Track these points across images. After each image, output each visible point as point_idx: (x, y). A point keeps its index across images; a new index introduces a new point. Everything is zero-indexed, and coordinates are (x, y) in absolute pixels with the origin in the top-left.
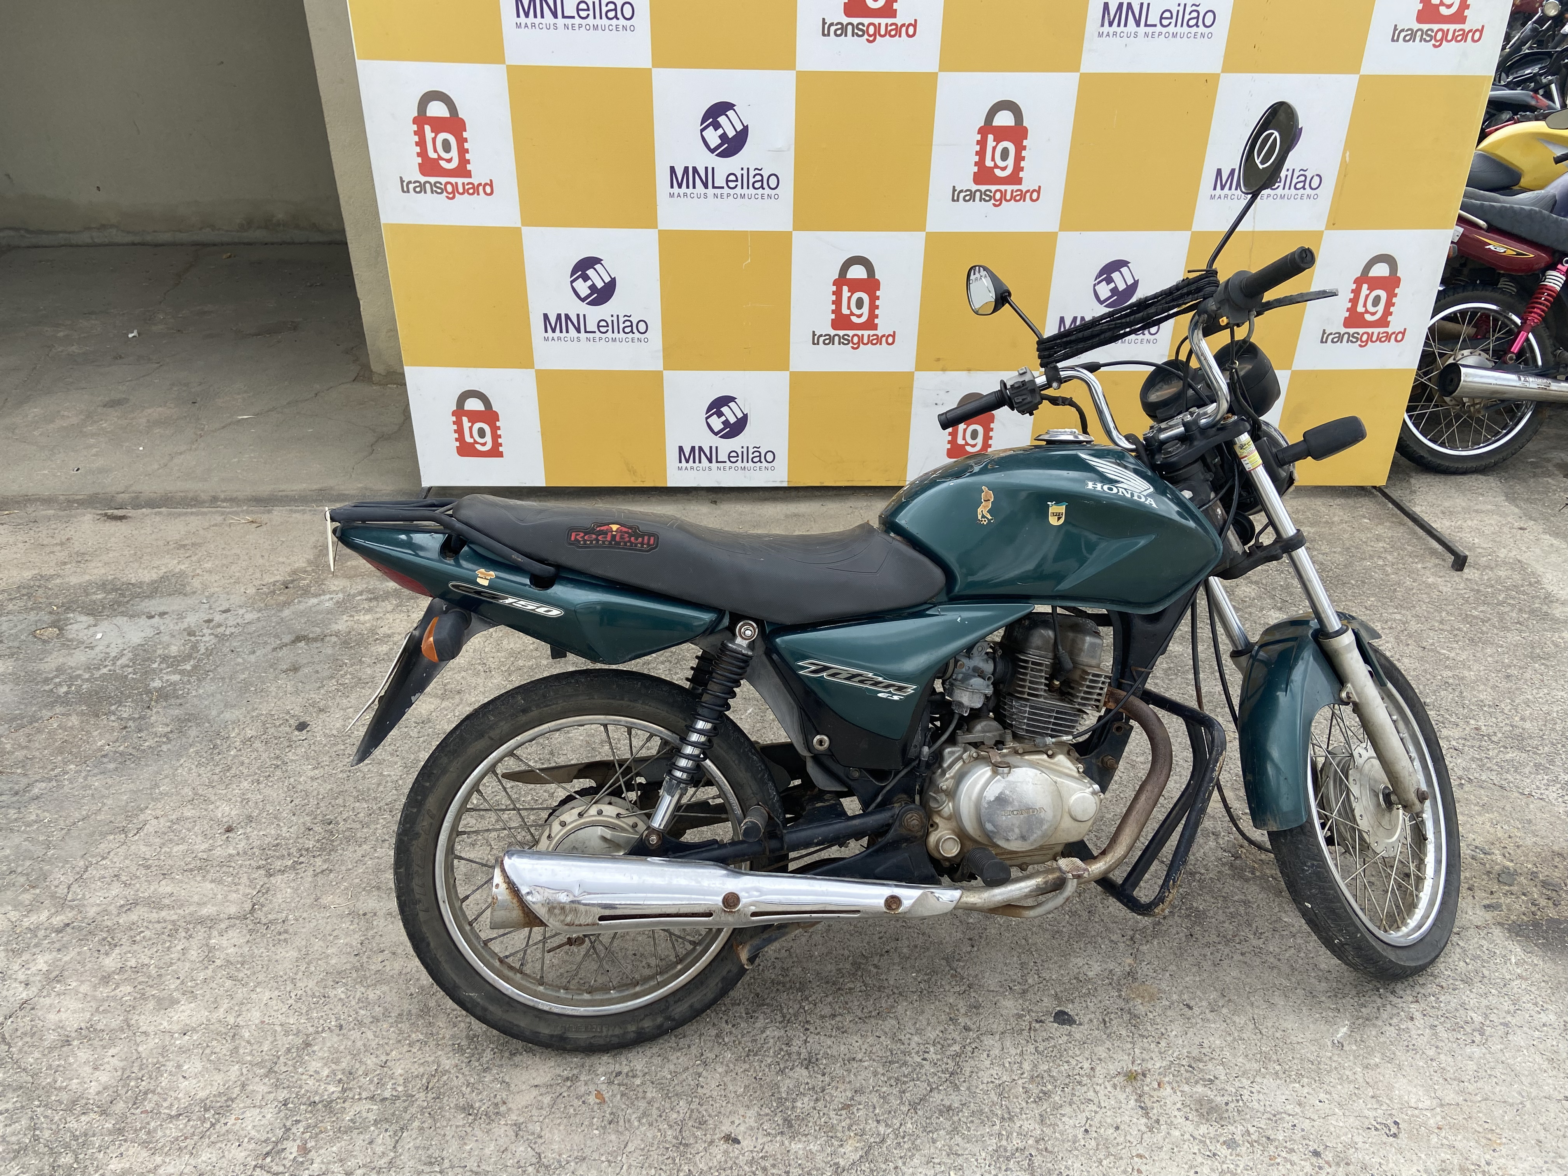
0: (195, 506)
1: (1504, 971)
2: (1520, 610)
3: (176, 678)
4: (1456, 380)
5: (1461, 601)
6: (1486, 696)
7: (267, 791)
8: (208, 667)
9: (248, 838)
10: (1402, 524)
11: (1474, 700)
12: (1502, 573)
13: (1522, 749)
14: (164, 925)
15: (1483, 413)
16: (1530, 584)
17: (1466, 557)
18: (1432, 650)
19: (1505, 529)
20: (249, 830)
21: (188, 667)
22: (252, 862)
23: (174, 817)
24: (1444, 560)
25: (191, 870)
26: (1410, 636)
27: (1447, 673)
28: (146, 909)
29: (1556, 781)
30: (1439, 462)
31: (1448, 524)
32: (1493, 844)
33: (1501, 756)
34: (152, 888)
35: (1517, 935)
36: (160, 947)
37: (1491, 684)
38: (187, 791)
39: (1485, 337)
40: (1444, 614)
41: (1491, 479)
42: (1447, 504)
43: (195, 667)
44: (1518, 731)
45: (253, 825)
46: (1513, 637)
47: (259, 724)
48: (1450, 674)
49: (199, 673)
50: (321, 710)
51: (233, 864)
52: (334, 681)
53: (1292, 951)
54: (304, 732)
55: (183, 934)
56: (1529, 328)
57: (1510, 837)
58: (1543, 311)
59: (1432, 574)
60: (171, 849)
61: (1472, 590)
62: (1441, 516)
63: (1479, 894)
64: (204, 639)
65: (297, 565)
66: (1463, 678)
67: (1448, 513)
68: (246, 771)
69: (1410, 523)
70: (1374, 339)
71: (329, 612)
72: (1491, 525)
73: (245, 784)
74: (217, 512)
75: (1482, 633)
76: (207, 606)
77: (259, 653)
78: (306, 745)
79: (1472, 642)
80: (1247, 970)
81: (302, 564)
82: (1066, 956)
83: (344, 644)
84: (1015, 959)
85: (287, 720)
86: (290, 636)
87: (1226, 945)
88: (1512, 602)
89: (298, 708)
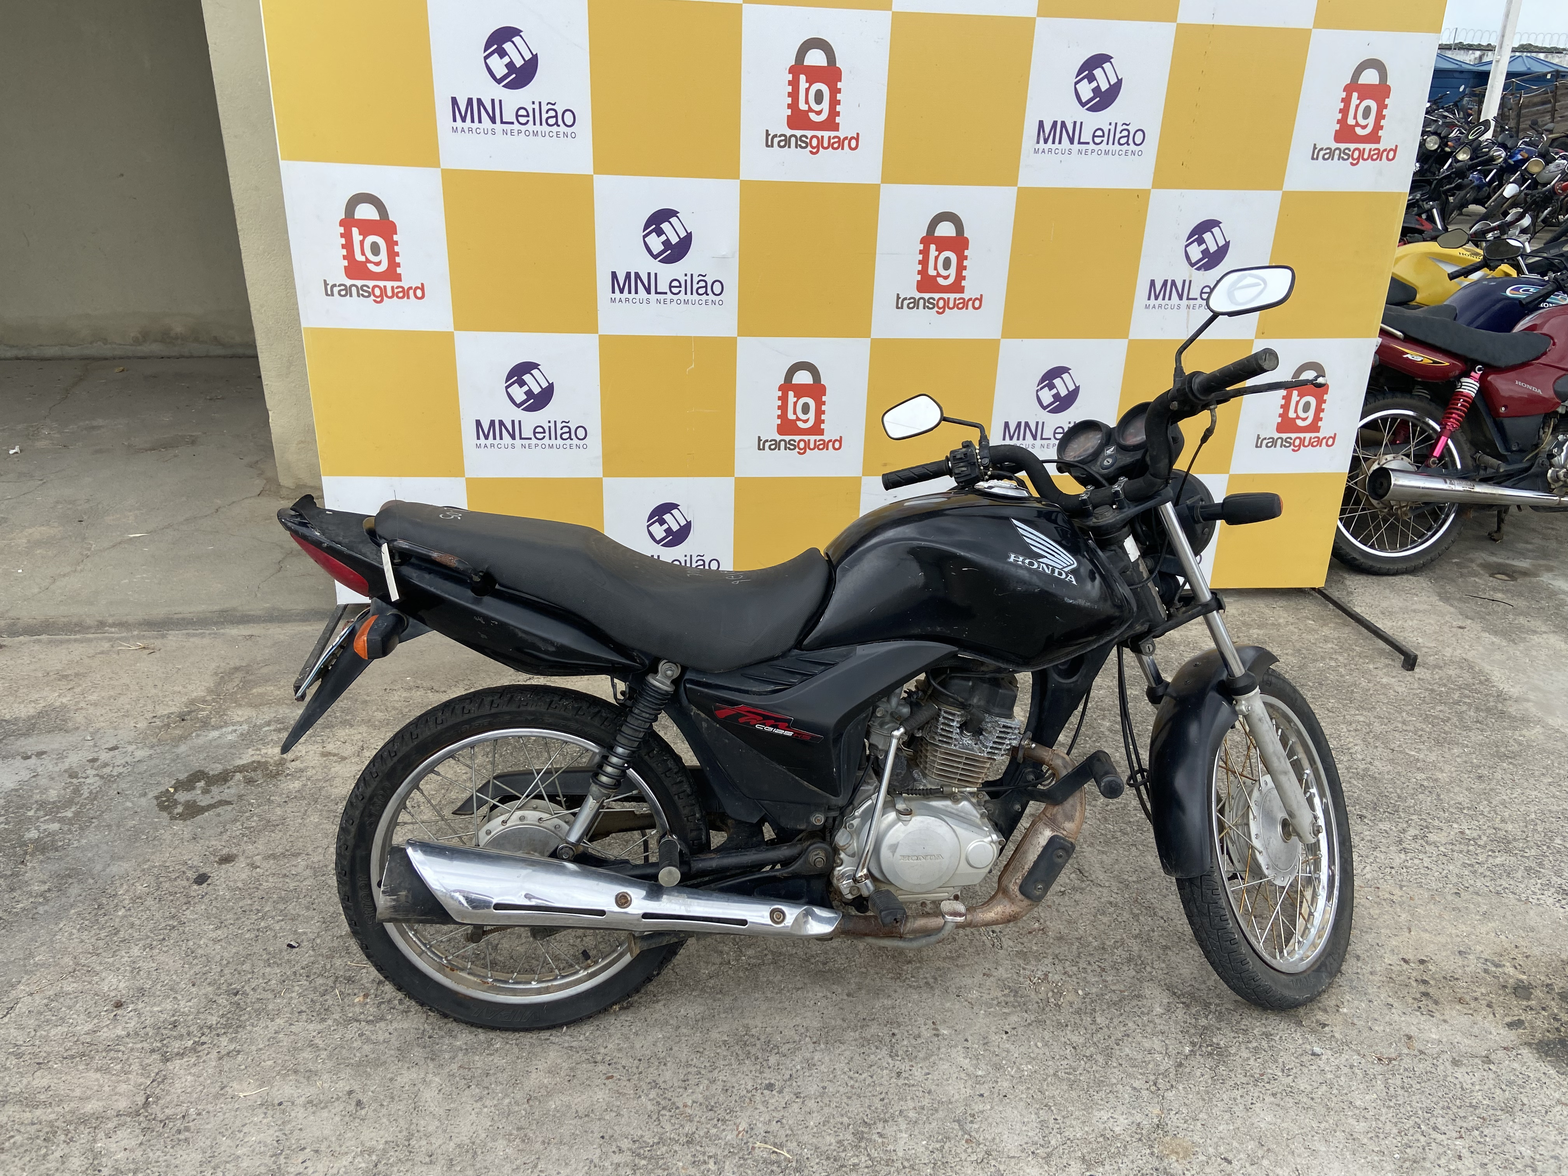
0: (76, 633)
1: (1542, 1096)
2: (1477, 709)
3: (56, 826)
4: (1386, 484)
6: (1463, 798)
7: (162, 958)
8: (92, 813)
9: (139, 1015)
10: (1345, 625)
11: (1452, 802)
12: (1452, 672)
13: (1508, 851)
14: (38, 1127)
15: (1410, 515)
16: (1481, 682)
17: (1416, 657)
18: (1401, 752)
19: (1446, 628)
20: (140, 1005)
21: (69, 814)
22: (145, 1045)
23: (51, 993)
24: (1393, 660)
25: (73, 1057)
26: (1376, 738)
27: (1420, 776)
28: (17, 1108)
29: (1549, 884)
30: (1370, 563)
31: (1389, 624)
32: (1501, 955)
33: (1491, 860)
34: (25, 1081)
35: (1547, 1055)
36: (34, 1154)
37: (1465, 785)
38: (68, 960)
39: (1407, 441)
40: (1404, 714)
41: (1421, 579)
42: (1385, 604)
43: (77, 814)
44: (1501, 834)
45: (146, 999)
46: (1476, 737)
47: (152, 879)
48: (1424, 776)
49: (82, 821)
50: (225, 859)
51: (122, 1048)
52: (238, 825)
53: (1324, 1088)
54: (205, 885)
55: (63, 1137)
56: (1449, 433)
57: (1516, 947)
58: (1460, 416)
59: (1387, 674)
60: (48, 1031)
61: (1427, 689)
62: (1381, 616)
63: (1500, 1011)
64: (88, 781)
65: (194, 695)
66: (1436, 780)
67: (1387, 613)
68: (136, 935)
69: (1355, 624)
70: (1306, 443)
71: (232, 746)
72: (1431, 624)
73: (136, 951)
74: (101, 639)
75: (1446, 733)
76: (91, 743)
77: (151, 795)
78: (206, 900)
79: (1438, 743)
80: (1281, 1113)
81: (202, 693)
82: (1087, 1109)
83: (249, 781)
84: (1033, 1116)
85: (184, 872)
86: (186, 775)
87: (1256, 1085)
88: (1467, 700)
89: (196, 858)
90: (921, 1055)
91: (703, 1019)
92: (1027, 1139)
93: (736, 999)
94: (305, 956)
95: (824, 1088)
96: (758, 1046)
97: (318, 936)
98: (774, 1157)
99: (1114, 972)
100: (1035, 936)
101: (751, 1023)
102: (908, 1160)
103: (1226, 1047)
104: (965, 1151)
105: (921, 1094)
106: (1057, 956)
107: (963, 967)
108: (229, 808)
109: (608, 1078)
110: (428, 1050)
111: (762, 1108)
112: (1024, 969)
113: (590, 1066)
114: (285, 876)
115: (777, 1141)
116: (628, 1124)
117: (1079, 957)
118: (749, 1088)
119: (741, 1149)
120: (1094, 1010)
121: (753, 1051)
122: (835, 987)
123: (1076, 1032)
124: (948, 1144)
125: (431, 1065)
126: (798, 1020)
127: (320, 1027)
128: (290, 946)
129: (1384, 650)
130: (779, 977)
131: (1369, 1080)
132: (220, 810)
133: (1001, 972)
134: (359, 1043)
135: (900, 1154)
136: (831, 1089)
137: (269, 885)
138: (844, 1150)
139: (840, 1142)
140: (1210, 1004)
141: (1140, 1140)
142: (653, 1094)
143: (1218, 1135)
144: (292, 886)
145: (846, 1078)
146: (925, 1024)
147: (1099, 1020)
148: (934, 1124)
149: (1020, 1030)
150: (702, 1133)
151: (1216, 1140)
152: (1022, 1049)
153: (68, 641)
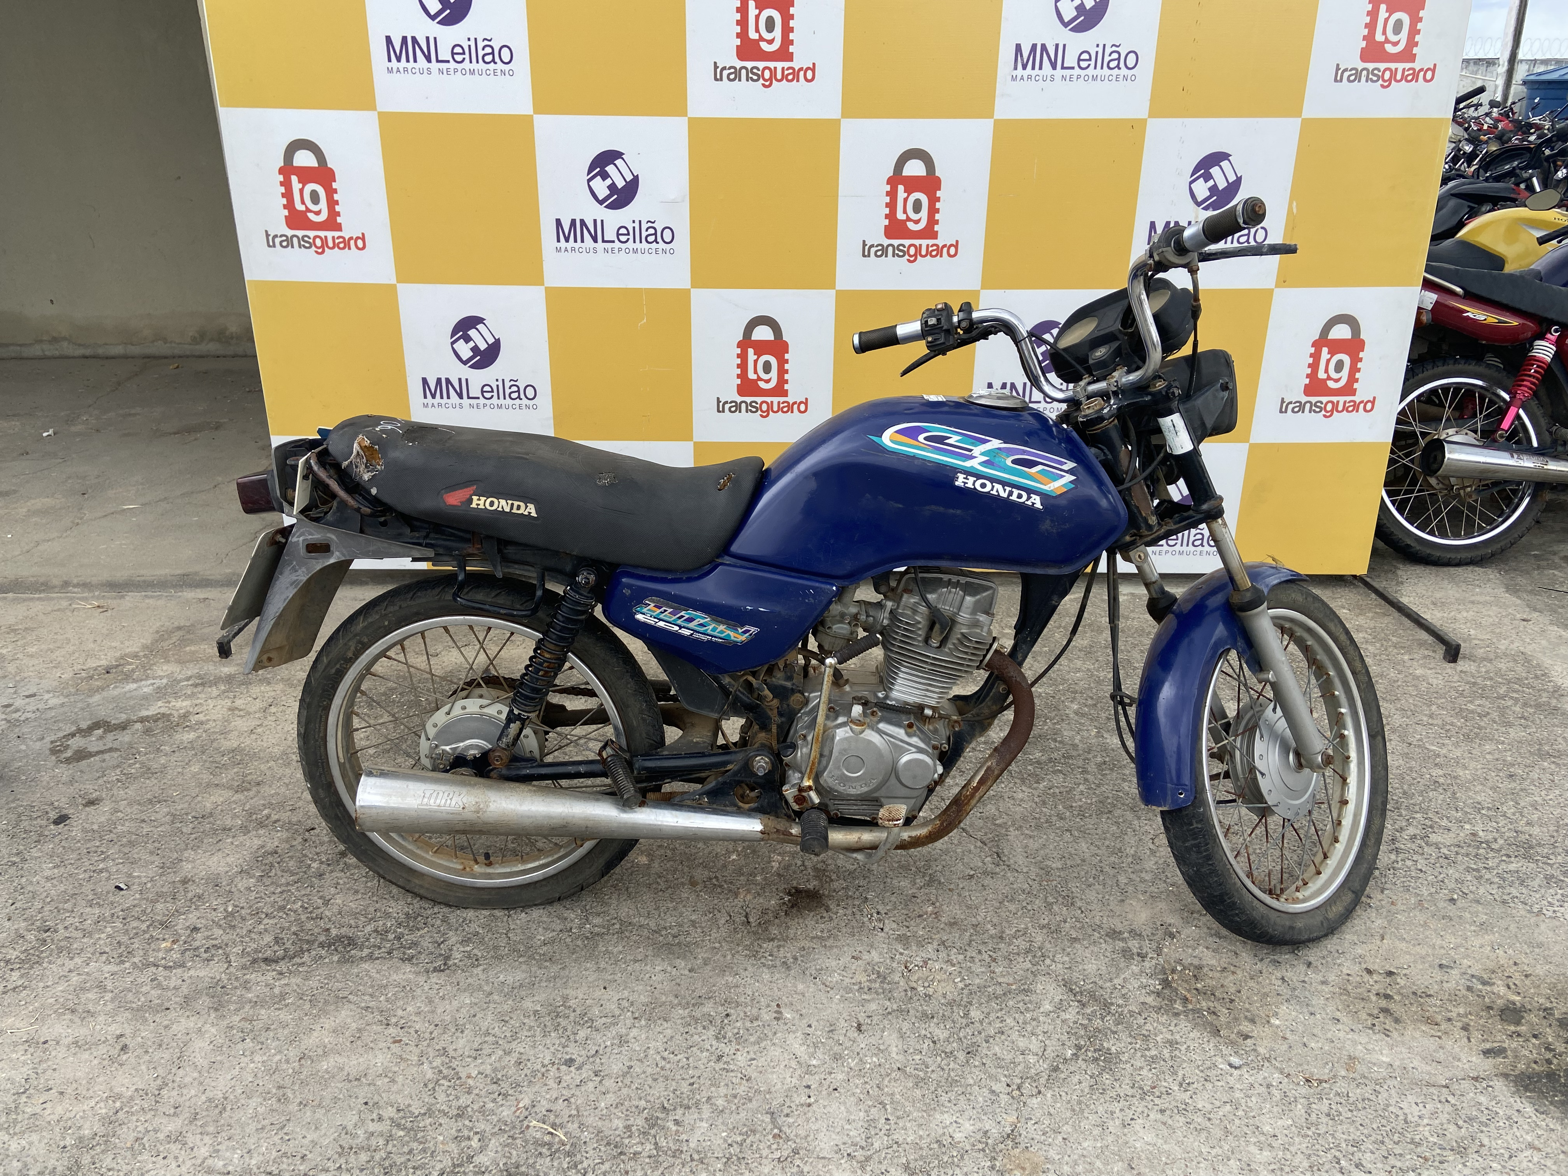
0: (43, 591)
1: (1509, 1138)
2: (1525, 704)
4: (1439, 458)
5: (1453, 693)
6: (1485, 797)
10: (1385, 615)
11: (1469, 801)
12: (1503, 665)
13: (1528, 857)
15: (1474, 497)
16: (1536, 677)
17: (1458, 647)
18: (1419, 746)
19: (1506, 621)
24: (1434, 651)
27: (1437, 772)
30: (1428, 551)
31: (1439, 615)
32: (1493, 972)
33: (1503, 866)
35: (1526, 1089)
37: (1490, 784)
39: (1472, 416)
41: (1489, 571)
42: (1438, 595)
44: (1523, 838)
46: (1516, 733)
47: (13, 817)
48: (1441, 772)
50: (91, 803)
52: (118, 771)
54: (61, 826)
56: (1519, 402)
57: (1515, 964)
58: (1533, 383)
59: (1421, 666)
61: (1468, 683)
62: (1432, 607)
63: (1477, 1036)
65: (127, 651)
66: (1456, 777)
67: (1440, 604)
69: (1396, 614)
70: (1340, 408)
71: (144, 698)
72: (1489, 616)
74: (65, 597)
75: (1480, 728)
76: (12, 690)
77: (48, 739)
78: (56, 840)
79: (1467, 737)
80: (1165, 1132)
81: (135, 649)
82: (929, 1110)
83: (147, 732)
84: (862, 1114)
85: (47, 813)
86: (89, 722)
87: (1142, 1099)
88: (1515, 695)
89: (63, 800)
90: (752, 1039)
91: (521, 986)
92: (846, 1139)
93: (563, 969)
94: (129, 898)
95: (630, 1067)
96: (572, 1019)
97: (152, 880)
98: (547, 1138)
99: (1006, 963)
100: (925, 920)
101: (571, 992)
102: (698, 1152)
103: (1118, 1053)
104: (769, 1147)
105: (738, 1080)
106: (943, 943)
107: (831, 947)
108: (115, 755)
109: (395, 1042)
110: (216, 999)
111: (552, 1084)
112: (901, 954)
113: (379, 1028)
114: (143, 821)
115: (558, 1121)
116: (399, 1092)
117: (969, 945)
118: (546, 1062)
119: (514, 1127)
120: (970, 1003)
121: (563, 1022)
122: (678, 962)
123: (942, 1025)
124: (751, 1138)
125: (213, 1015)
126: (626, 994)
127: (114, 968)
128: (118, 888)
129: (1426, 641)
130: (620, 948)
131: (1287, 1102)
132: (107, 756)
133: (875, 956)
134: (148, 988)
135: (692, 1145)
136: (638, 1069)
137: (125, 829)
138: (630, 1136)
139: (628, 1128)
140: (1112, 1004)
141: (983, 1150)
142: (438, 1062)
143: (1080, 1152)
144: (146, 829)
145: (658, 1058)
146: (768, 1006)
147: (973, 1014)
148: (742, 1115)
149: (875, 1019)
150: (476, 1107)
151: (1076, 1157)
152: (873, 1040)
153: (32, 599)
